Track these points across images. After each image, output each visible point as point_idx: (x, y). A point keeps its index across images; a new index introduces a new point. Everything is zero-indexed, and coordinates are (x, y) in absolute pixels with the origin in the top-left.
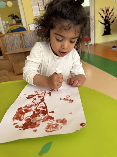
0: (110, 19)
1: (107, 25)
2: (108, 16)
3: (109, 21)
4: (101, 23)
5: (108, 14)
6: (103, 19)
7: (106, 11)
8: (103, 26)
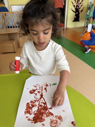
0: (80, 8)
1: (77, 13)
2: (78, 6)
3: (79, 10)
4: (73, 11)
5: (79, 4)
6: (74, 8)
7: (77, 1)
8: (74, 14)
